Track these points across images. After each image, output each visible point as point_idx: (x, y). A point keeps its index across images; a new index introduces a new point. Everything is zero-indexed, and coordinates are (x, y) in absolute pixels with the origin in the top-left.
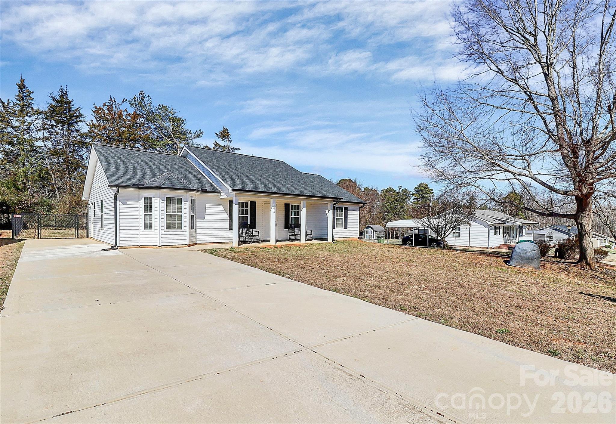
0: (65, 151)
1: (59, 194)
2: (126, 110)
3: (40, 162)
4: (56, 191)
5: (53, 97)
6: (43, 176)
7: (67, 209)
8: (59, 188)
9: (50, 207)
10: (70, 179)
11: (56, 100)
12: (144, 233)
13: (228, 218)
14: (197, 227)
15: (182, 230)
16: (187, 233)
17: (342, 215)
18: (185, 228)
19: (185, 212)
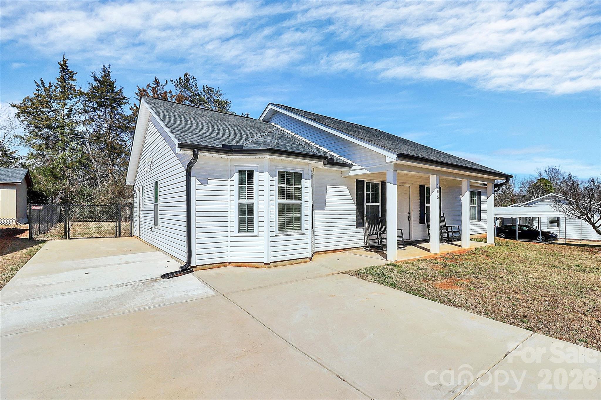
0: (107, 136)
1: (101, 182)
2: (170, 92)
3: (80, 148)
4: (97, 179)
5: (95, 77)
6: (83, 163)
7: (109, 199)
8: (101, 176)
9: (90, 197)
10: (113, 166)
11: (98, 80)
12: (235, 239)
13: (355, 209)
14: (316, 225)
15: (302, 231)
16: (309, 236)
17: (475, 203)
18: (306, 227)
19: (306, 199)
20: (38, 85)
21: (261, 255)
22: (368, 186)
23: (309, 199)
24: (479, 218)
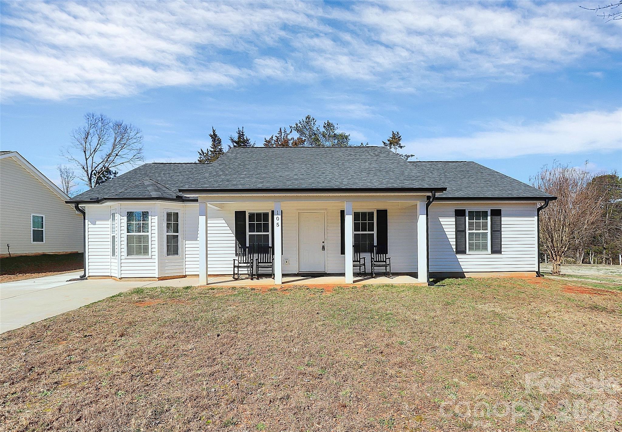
5: (232, 140)
12: (112, 260)
13: (234, 238)
14: (187, 253)
15: (150, 256)
16: (156, 261)
17: (485, 227)
18: (153, 253)
19: (153, 232)
21: (116, 272)
22: (252, 216)
23: (156, 231)
24: (497, 249)
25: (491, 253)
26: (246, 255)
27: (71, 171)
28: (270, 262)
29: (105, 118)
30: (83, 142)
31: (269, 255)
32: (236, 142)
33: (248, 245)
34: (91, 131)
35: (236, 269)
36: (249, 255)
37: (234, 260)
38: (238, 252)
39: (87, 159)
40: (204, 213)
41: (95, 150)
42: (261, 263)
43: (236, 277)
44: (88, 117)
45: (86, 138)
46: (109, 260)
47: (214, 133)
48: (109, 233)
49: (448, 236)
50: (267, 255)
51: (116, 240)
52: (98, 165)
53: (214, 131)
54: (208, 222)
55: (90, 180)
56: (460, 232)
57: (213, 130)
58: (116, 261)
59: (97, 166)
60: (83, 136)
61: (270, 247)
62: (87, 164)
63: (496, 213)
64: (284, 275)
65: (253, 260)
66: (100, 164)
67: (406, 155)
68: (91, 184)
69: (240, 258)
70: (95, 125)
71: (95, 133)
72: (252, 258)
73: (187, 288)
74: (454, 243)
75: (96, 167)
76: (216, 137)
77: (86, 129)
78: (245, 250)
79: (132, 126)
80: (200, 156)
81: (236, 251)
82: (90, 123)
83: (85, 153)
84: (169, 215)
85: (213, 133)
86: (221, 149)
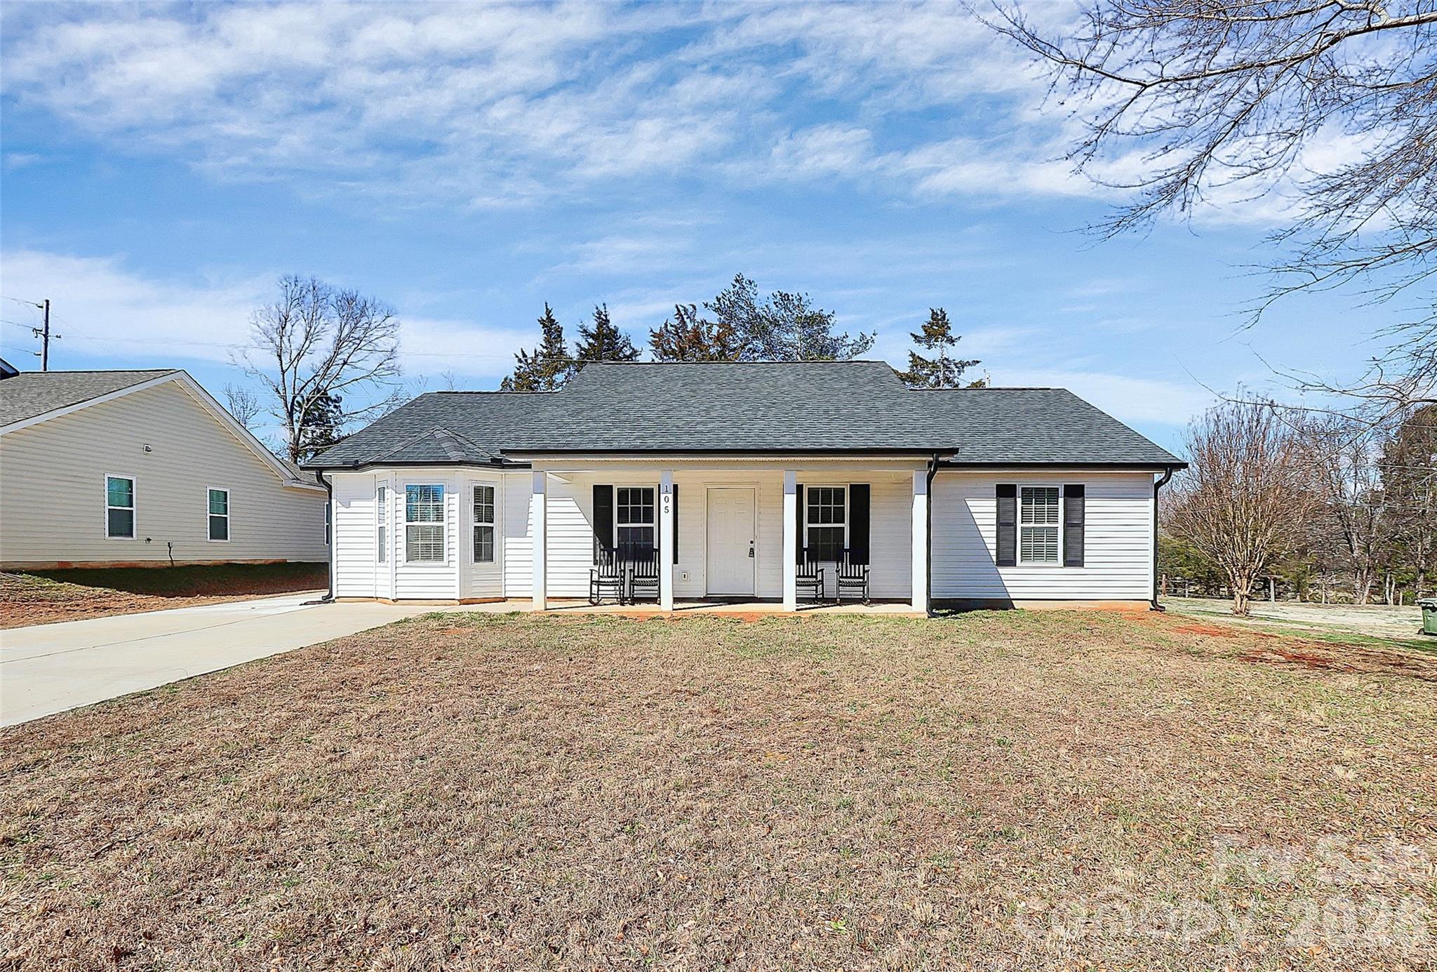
12: (379, 570)
13: (592, 534)
14: (507, 558)
15: (445, 563)
16: (457, 570)
17: (1053, 517)
18: (451, 558)
19: (451, 520)
20: (520, 361)
21: (388, 589)
22: (623, 493)
23: (456, 520)
24: (1074, 559)
25: (1064, 565)
26: (612, 564)
27: (251, 397)
28: (655, 577)
29: (320, 286)
30: (276, 337)
31: (653, 564)
32: (592, 336)
33: (615, 546)
34: (291, 314)
35: (595, 588)
36: (618, 564)
37: (592, 570)
38: (598, 558)
39: (284, 372)
40: (541, 489)
41: (299, 354)
42: (638, 577)
43: (594, 600)
44: (285, 283)
45: (283, 328)
46: (372, 570)
47: (548, 315)
48: (372, 522)
49: (983, 534)
50: (649, 564)
51: (387, 533)
52: (306, 384)
53: (548, 312)
54: (548, 504)
55: (291, 415)
56: (1005, 525)
57: (547, 309)
58: (388, 570)
59: (304, 386)
60: (276, 324)
61: (656, 550)
62: (284, 381)
63: (1075, 492)
64: (676, 600)
65: (624, 571)
66: (310, 381)
67: (960, 362)
68: (293, 424)
69: (601, 568)
70: (300, 300)
71: (300, 316)
72: (622, 568)
73: (513, 613)
74: (994, 546)
75: (302, 388)
76: (551, 325)
77: (282, 307)
78: (610, 555)
79: (377, 302)
80: (518, 364)
81: (595, 557)
82: (289, 294)
83: (281, 360)
84: (478, 491)
85: (546, 316)
86: (561, 352)
